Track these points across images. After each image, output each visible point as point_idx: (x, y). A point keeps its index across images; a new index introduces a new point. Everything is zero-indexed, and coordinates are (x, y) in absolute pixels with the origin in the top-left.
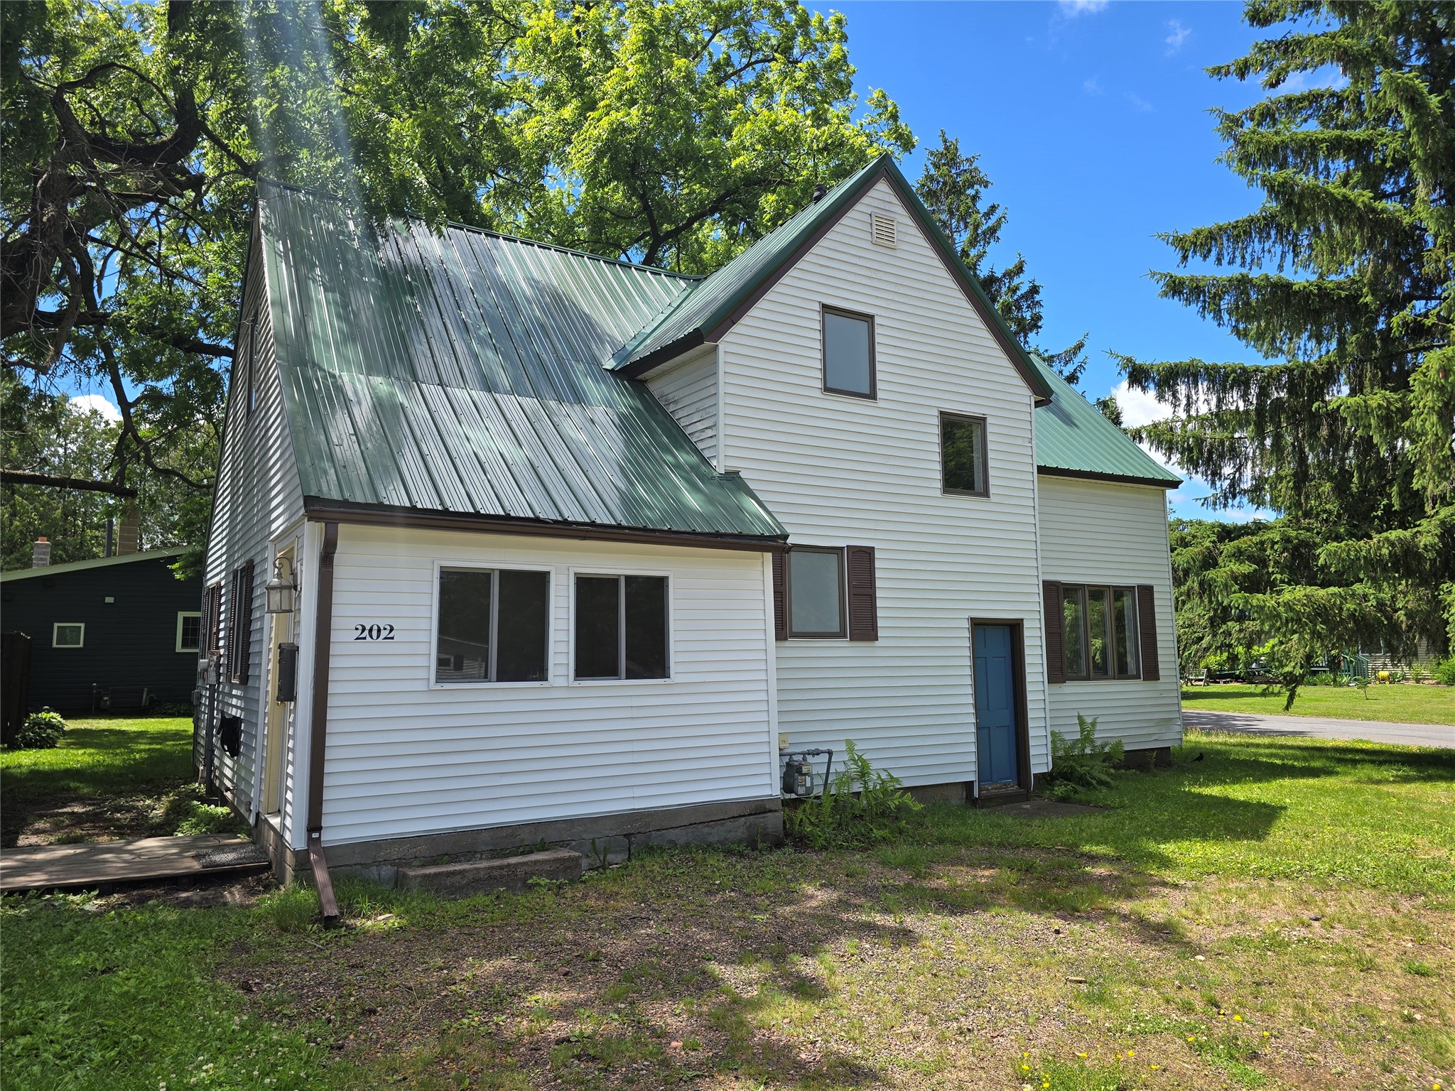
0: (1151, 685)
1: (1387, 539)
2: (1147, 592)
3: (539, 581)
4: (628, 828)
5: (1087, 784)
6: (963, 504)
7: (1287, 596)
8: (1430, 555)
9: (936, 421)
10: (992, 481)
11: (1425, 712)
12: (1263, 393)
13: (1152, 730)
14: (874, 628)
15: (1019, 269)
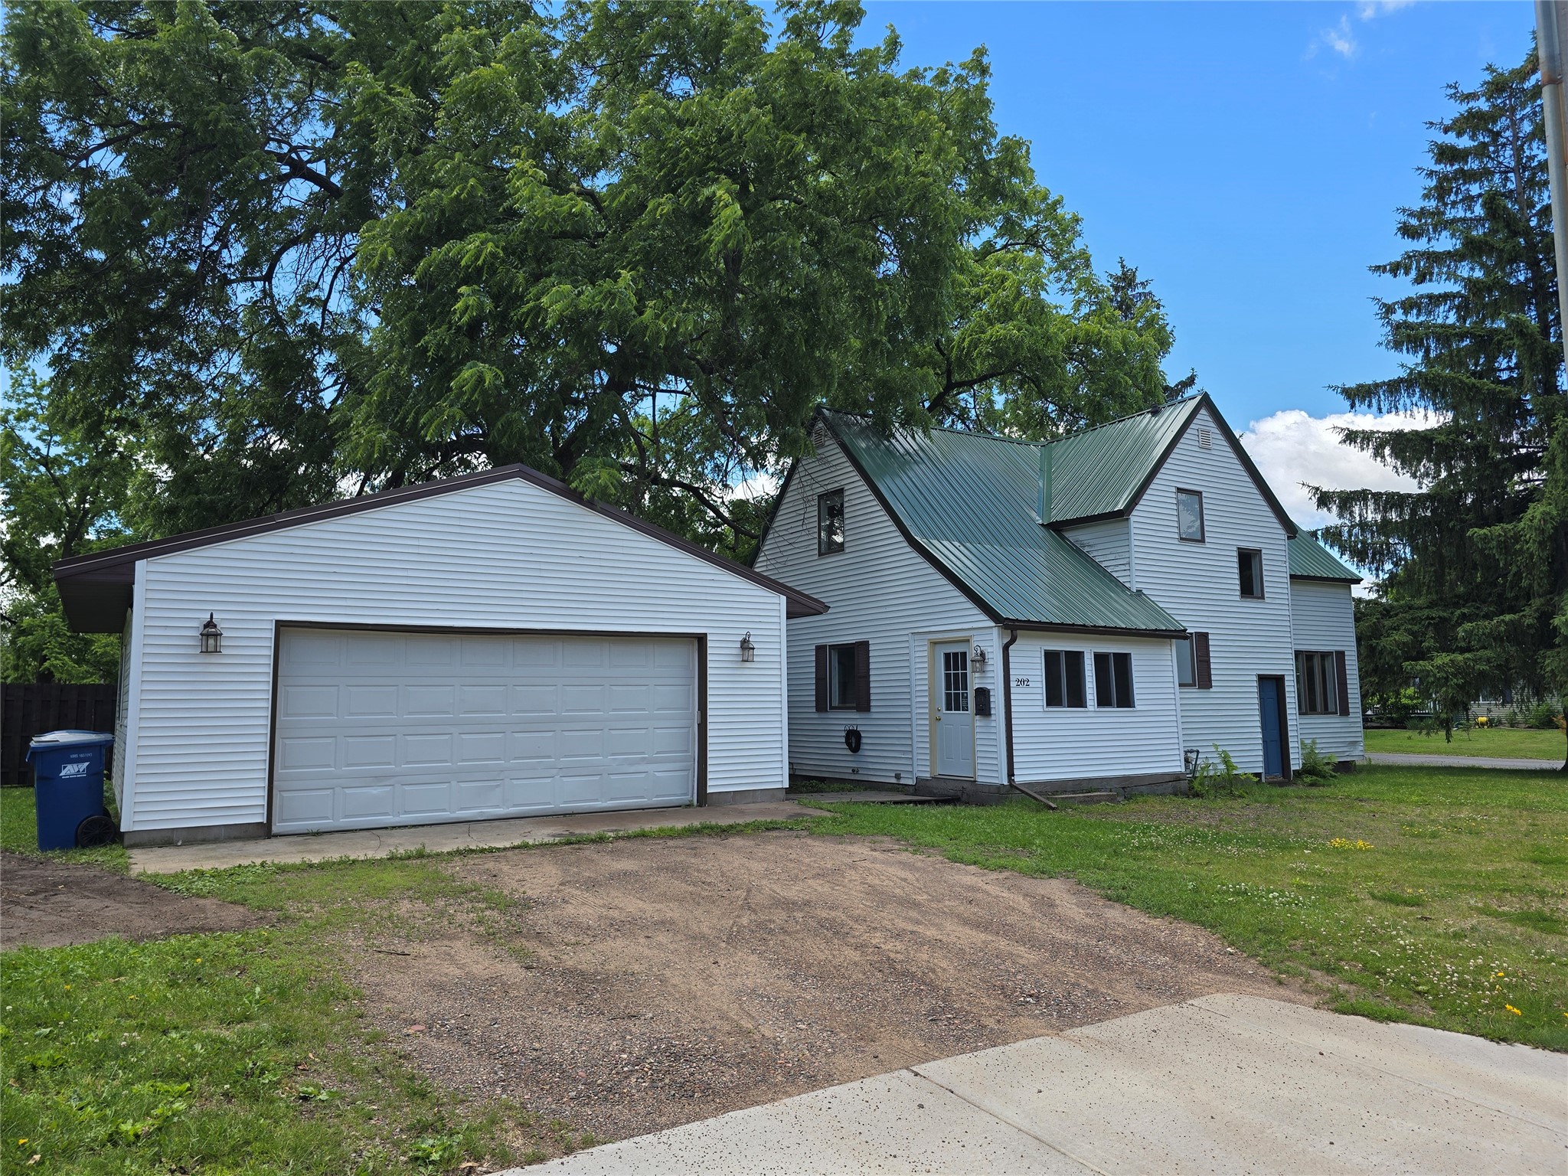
0: (1344, 719)
1: (1503, 621)
2: (1341, 655)
3: (1076, 658)
4: (1124, 784)
5: (1324, 777)
6: (1251, 605)
7: (1438, 661)
8: (1532, 631)
9: (1235, 554)
10: (1266, 590)
11: (1520, 750)
12: (1413, 512)
13: (1345, 749)
14: (1210, 681)
15: (1190, 381)
